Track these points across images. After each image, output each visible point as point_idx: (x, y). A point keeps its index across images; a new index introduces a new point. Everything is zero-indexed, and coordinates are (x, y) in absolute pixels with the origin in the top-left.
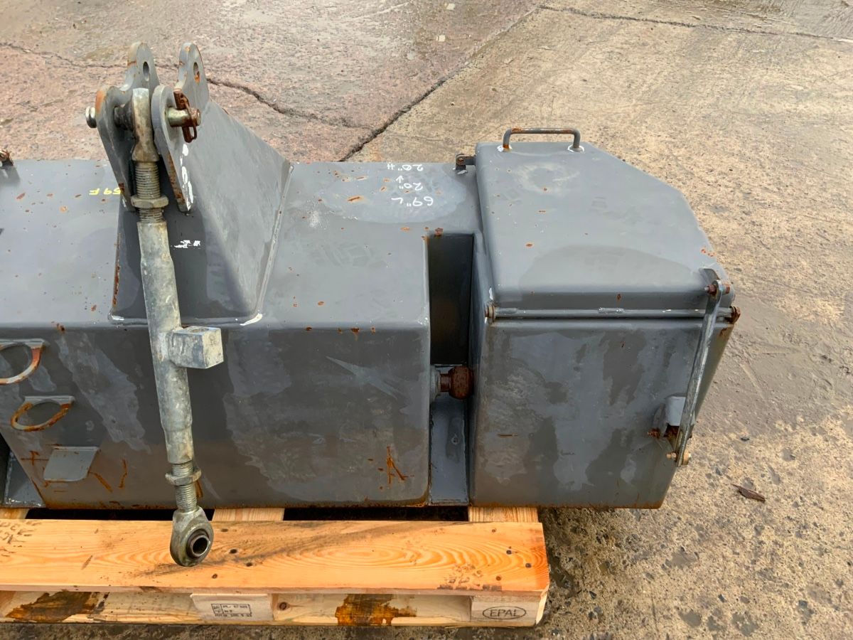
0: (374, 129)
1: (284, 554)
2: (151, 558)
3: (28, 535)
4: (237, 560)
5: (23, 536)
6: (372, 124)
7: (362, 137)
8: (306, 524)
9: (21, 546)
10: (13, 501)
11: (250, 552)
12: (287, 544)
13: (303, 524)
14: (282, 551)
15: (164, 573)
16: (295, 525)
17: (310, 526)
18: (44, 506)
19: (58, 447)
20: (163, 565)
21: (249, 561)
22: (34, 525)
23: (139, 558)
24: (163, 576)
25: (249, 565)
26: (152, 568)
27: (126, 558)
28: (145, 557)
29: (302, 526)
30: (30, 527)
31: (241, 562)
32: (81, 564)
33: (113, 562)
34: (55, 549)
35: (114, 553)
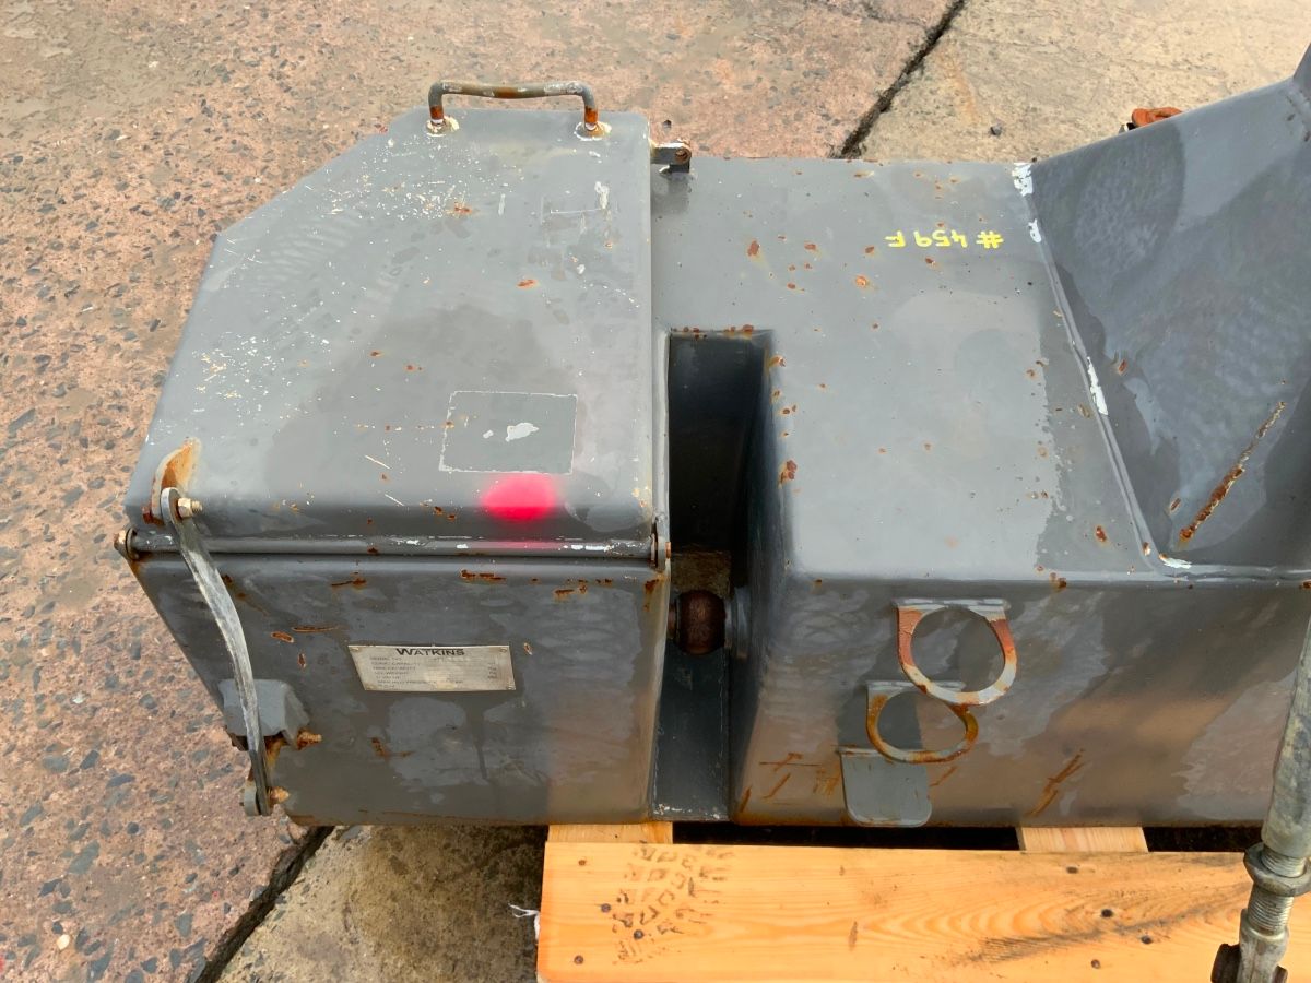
0: (929, 25)
1: (1200, 919)
2: (964, 925)
3: (721, 879)
4: (1121, 930)
5: (710, 879)
6: (923, 16)
7: (913, 43)
8: (1213, 858)
9: (717, 902)
10: (667, 808)
11: (1136, 915)
12: (1197, 899)
13: (1208, 858)
14: (1193, 912)
15: (1003, 958)
16: (1196, 861)
17: (1221, 863)
18: (726, 818)
19: (852, 750)
20: (994, 940)
21: (1143, 933)
22: (721, 856)
23: (943, 925)
24: (1004, 963)
25: (1147, 941)
26: (977, 949)
27: (920, 925)
28: (952, 923)
29: (1208, 863)
30: (715, 862)
31: (1131, 936)
32: (844, 940)
33: (897, 935)
34: (781, 908)
35: (895, 917)
